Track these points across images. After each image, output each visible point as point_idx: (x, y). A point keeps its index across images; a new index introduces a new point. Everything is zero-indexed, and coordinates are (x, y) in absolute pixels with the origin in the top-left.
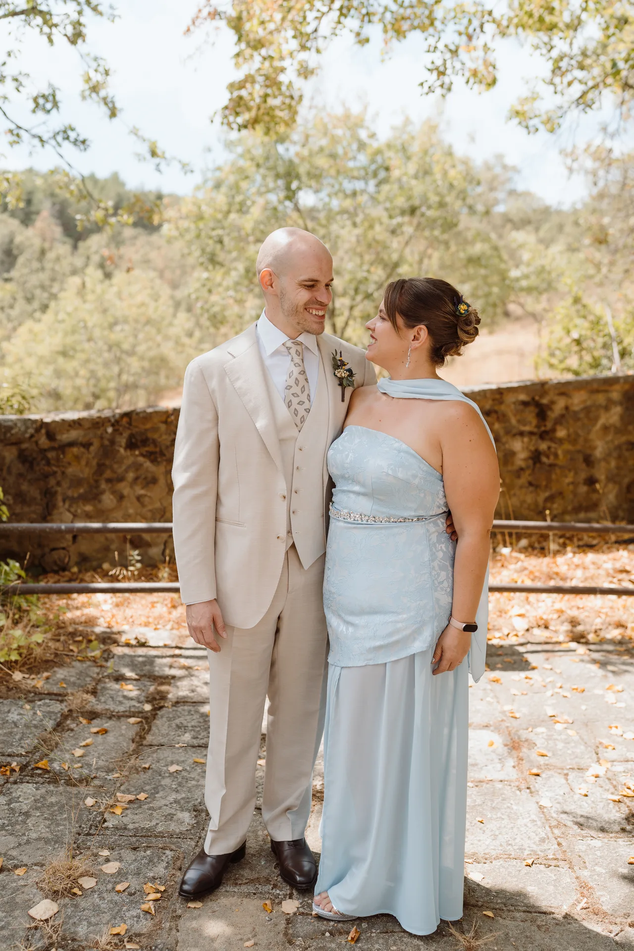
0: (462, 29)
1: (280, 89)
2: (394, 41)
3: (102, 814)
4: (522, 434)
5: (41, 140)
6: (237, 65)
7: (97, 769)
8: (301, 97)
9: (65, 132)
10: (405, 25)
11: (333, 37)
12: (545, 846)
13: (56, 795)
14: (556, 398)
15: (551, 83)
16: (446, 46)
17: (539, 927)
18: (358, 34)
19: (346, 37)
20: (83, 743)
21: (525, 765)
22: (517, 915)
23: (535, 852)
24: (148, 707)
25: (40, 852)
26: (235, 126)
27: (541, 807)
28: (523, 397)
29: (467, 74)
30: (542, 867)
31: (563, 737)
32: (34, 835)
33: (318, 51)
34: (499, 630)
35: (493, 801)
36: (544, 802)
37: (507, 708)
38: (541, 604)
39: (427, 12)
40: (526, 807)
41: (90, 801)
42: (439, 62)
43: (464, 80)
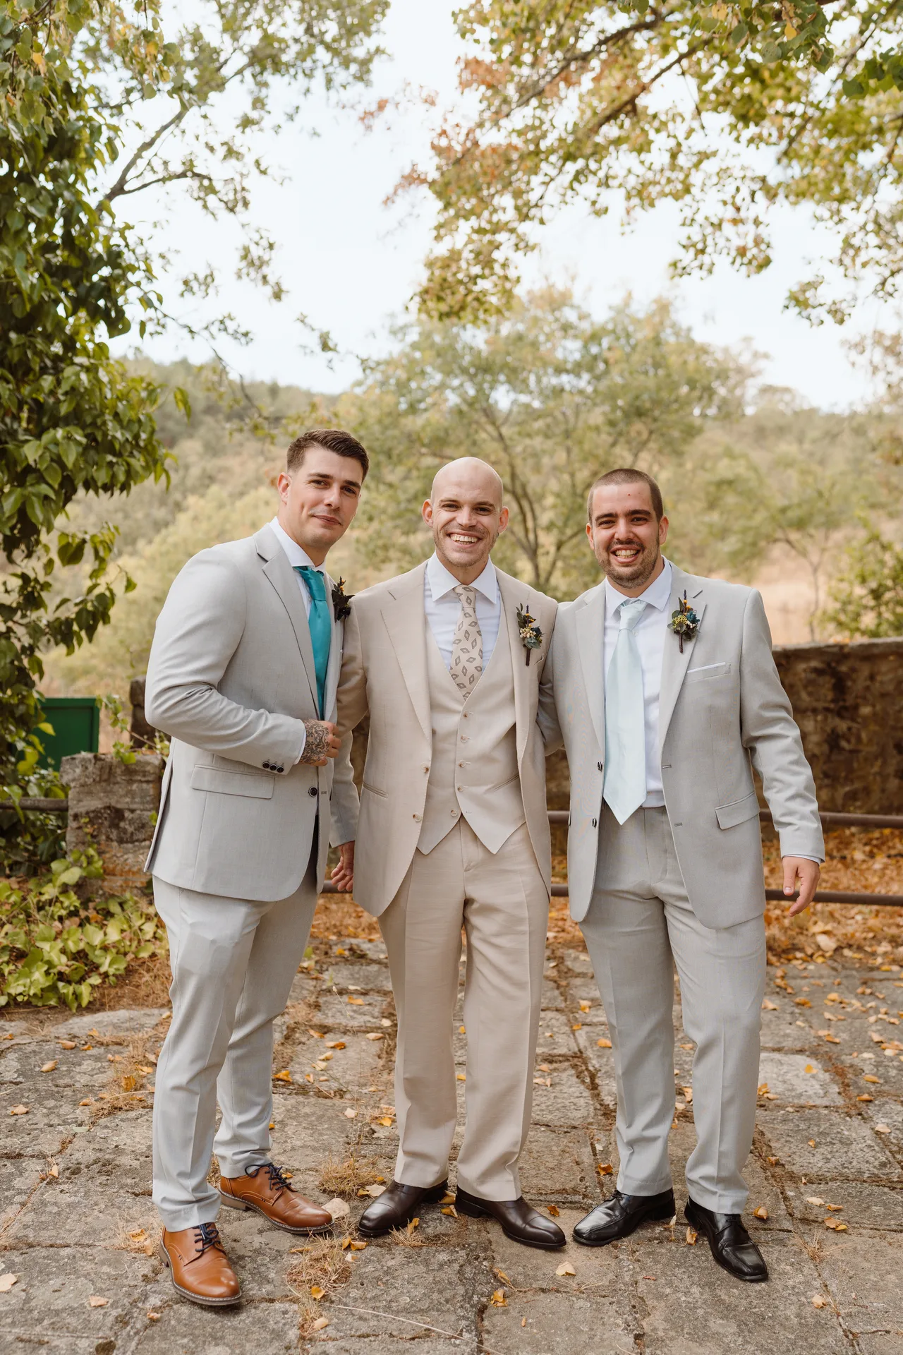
0: (728, 198)
1: (492, 268)
2: (638, 209)
3: (369, 1125)
4: (815, 711)
5: (191, 332)
6: (438, 238)
7: (348, 1083)
8: (518, 280)
9: (222, 322)
10: (654, 190)
11: (563, 206)
12: (887, 1170)
13: (309, 1106)
14: (857, 664)
15: (841, 262)
16: (707, 218)
17: (890, 1244)
18: (594, 203)
19: (579, 206)
20: (322, 1057)
21: (853, 1091)
22: (864, 1232)
23: (877, 1176)
24: (386, 1023)
25: (310, 1159)
26: (435, 314)
27: (878, 1133)
28: (814, 664)
29: (733, 253)
30: (886, 1190)
31: (895, 1063)
32: (298, 1143)
33: (542, 222)
34: (802, 950)
35: (819, 1126)
36: (881, 1127)
37: (822, 1033)
38: (850, 922)
39: (681, 176)
40: (858, 1132)
41: (350, 1113)
42: (697, 237)
43: (731, 260)
